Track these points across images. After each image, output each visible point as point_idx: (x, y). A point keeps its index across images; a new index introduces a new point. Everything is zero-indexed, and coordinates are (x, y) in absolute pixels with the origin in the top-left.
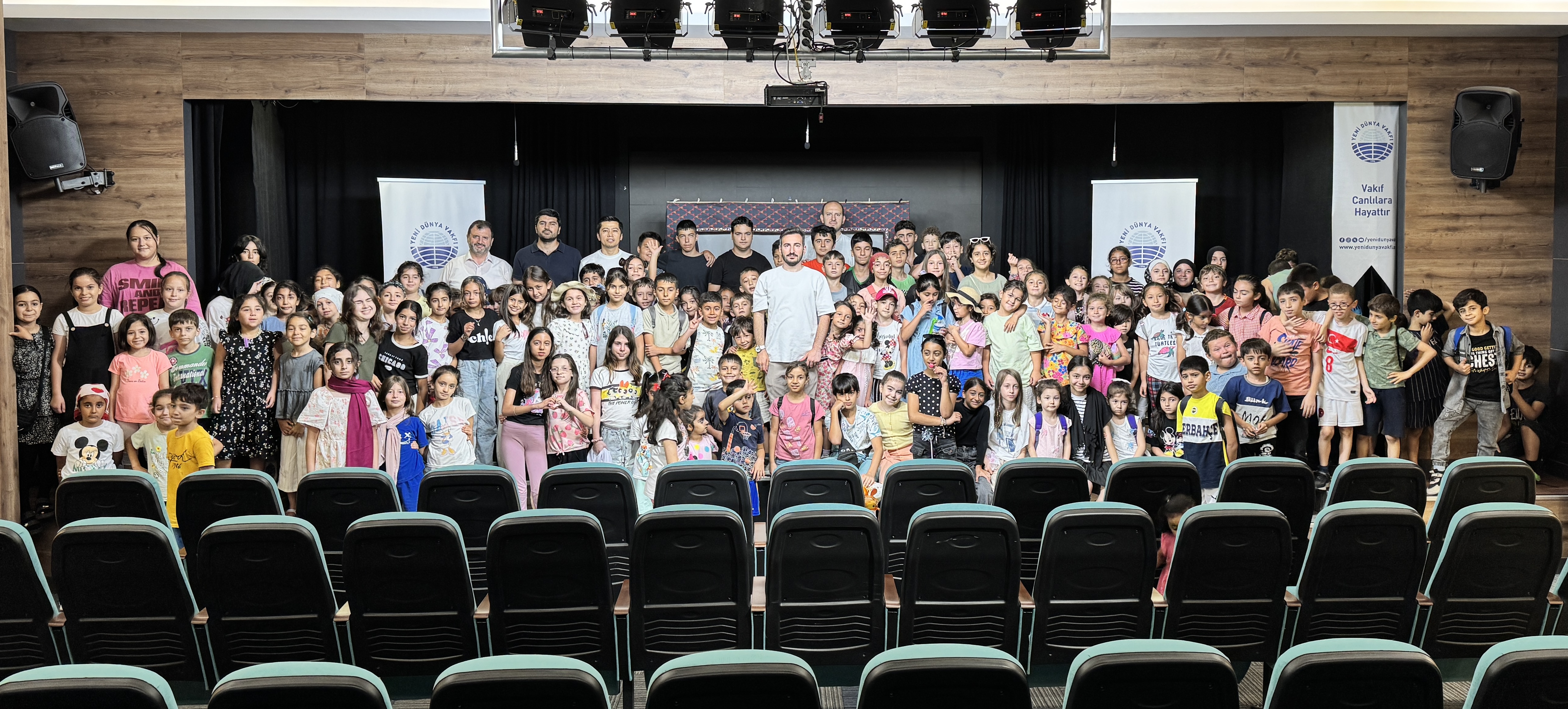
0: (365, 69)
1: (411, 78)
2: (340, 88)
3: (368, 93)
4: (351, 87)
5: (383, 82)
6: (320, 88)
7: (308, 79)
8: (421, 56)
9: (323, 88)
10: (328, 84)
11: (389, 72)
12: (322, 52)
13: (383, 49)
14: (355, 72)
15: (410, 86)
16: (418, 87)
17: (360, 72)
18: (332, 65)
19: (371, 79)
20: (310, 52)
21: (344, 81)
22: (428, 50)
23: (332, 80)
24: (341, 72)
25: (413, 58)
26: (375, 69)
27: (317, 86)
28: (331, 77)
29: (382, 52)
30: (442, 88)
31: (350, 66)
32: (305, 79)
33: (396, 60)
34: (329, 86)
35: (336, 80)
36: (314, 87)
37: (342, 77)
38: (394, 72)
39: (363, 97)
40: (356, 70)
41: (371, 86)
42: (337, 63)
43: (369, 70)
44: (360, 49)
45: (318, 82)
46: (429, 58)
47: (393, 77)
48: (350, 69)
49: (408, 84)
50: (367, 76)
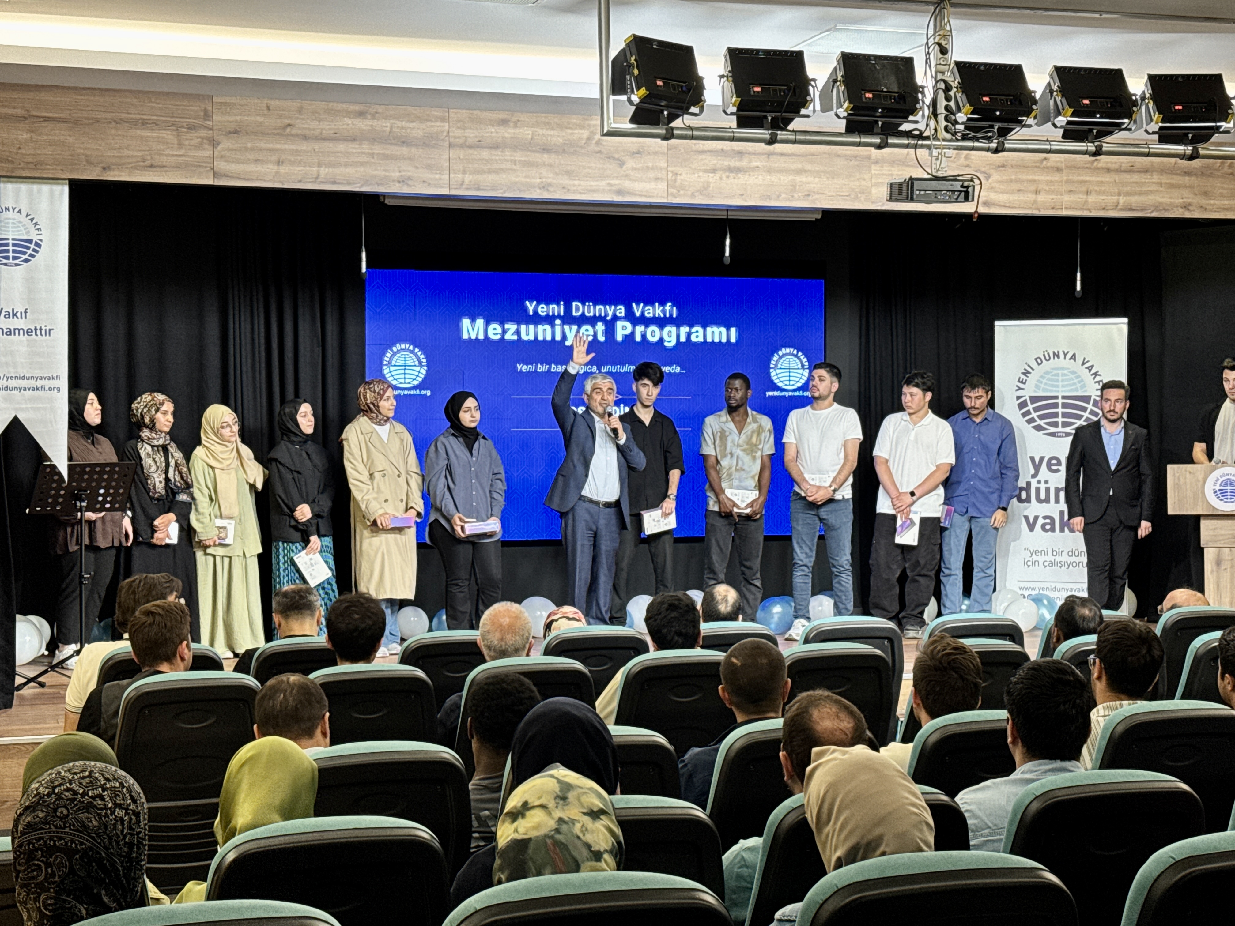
0: (214, 143)
1: (274, 158)
2: (178, 167)
3: (216, 175)
4: (194, 166)
5: (238, 162)
6: (152, 166)
7: (135, 154)
8: (288, 130)
9: (155, 167)
10: (164, 160)
11: (246, 149)
12: (155, 118)
13: (238, 118)
14: (199, 147)
15: (274, 168)
16: (283, 170)
17: (206, 146)
18: (169, 136)
19: (222, 157)
20: (138, 116)
21: (183, 158)
22: (298, 121)
23: (167, 155)
24: (180, 145)
25: (278, 131)
26: (226, 144)
27: (148, 163)
28: (167, 153)
29: (236, 121)
30: (315, 173)
31: (193, 138)
32: (130, 153)
33: (255, 133)
34: (164, 164)
35: (173, 155)
36: (142, 164)
37: (182, 152)
38: (252, 149)
39: (208, 181)
40: (201, 144)
41: (221, 166)
42: (174, 133)
43: (218, 144)
44: (207, 115)
45: (149, 158)
46: (299, 132)
47: (252, 156)
48: (193, 142)
49: (271, 166)
50: (216, 153)
